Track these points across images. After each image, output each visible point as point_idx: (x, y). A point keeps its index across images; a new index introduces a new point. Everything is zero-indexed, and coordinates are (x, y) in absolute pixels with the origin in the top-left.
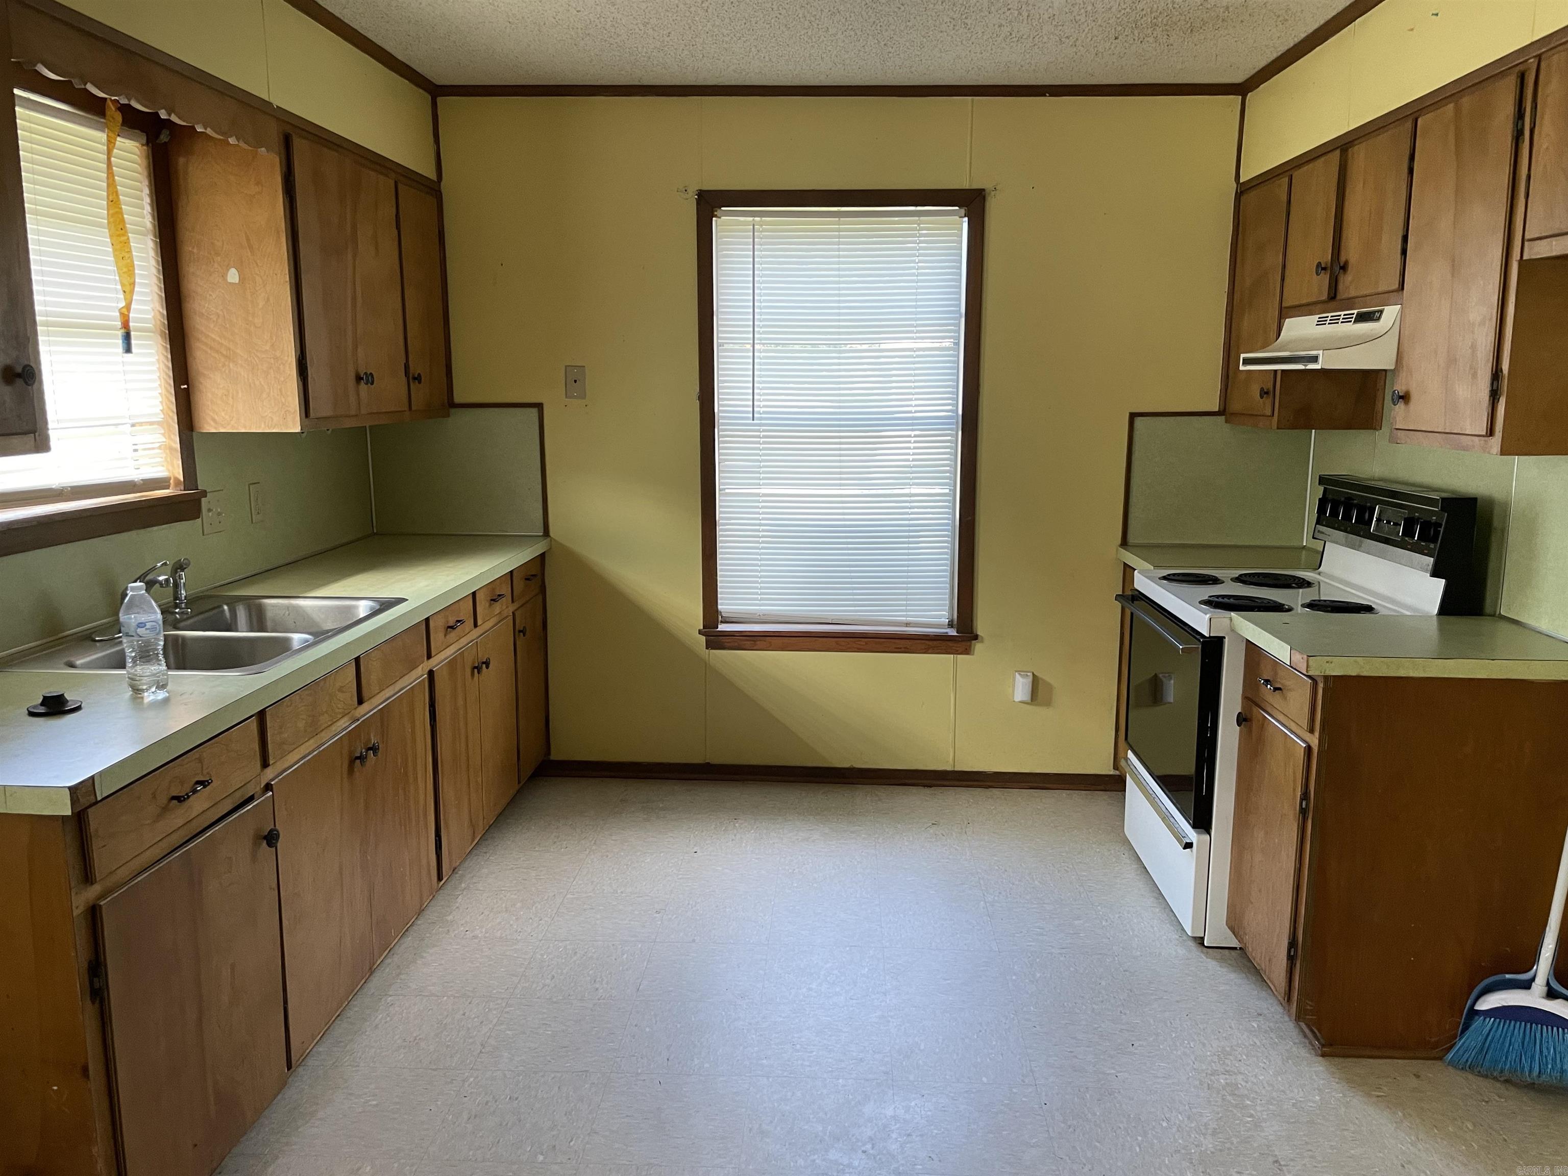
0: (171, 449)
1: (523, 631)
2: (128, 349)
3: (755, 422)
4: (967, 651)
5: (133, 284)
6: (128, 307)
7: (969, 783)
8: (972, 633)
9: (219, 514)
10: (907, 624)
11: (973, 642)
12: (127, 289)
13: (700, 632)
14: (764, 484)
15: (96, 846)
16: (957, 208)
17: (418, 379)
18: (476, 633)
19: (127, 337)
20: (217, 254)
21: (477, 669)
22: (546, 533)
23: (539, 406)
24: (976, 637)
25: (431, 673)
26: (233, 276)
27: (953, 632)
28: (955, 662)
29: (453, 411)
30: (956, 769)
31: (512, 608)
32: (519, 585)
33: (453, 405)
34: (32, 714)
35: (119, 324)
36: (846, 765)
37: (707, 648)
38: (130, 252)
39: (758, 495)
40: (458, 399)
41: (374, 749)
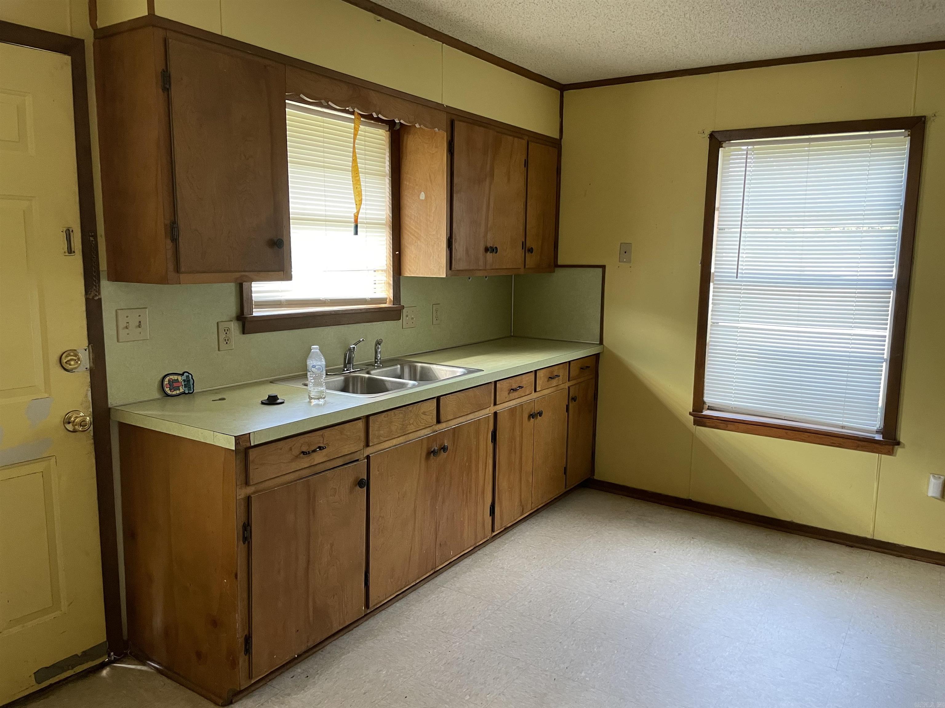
0: (389, 284)
1: (574, 399)
2: (356, 233)
3: (737, 279)
4: (891, 453)
5: (361, 200)
6: (358, 213)
7: (886, 551)
8: (895, 439)
9: (412, 319)
10: (843, 427)
11: (896, 447)
12: (358, 203)
13: (690, 414)
14: (742, 321)
15: (251, 467)
16: (904, 130)
17: (531, 250)
18: (534, 395)
19: (356, 227)
20: (417, 185)
21: (532, 416)
22: (601, 342)
23: (603, 267)
24: (898, 443)
25: (495, 414)
26: (422, 196)
27: (879, 437)
28: (880, 460)
29: (557, 269)
30: (875, 538)
31: (568, 384)
32: (575, 371)
33: (557, 266)
34: (263, 403)
35: (353, 220)
36: (788, 519)
37: (694, 424)
38: (360, 185)
39: (737, 328)
40: (560, 262)
41: (444, 449)
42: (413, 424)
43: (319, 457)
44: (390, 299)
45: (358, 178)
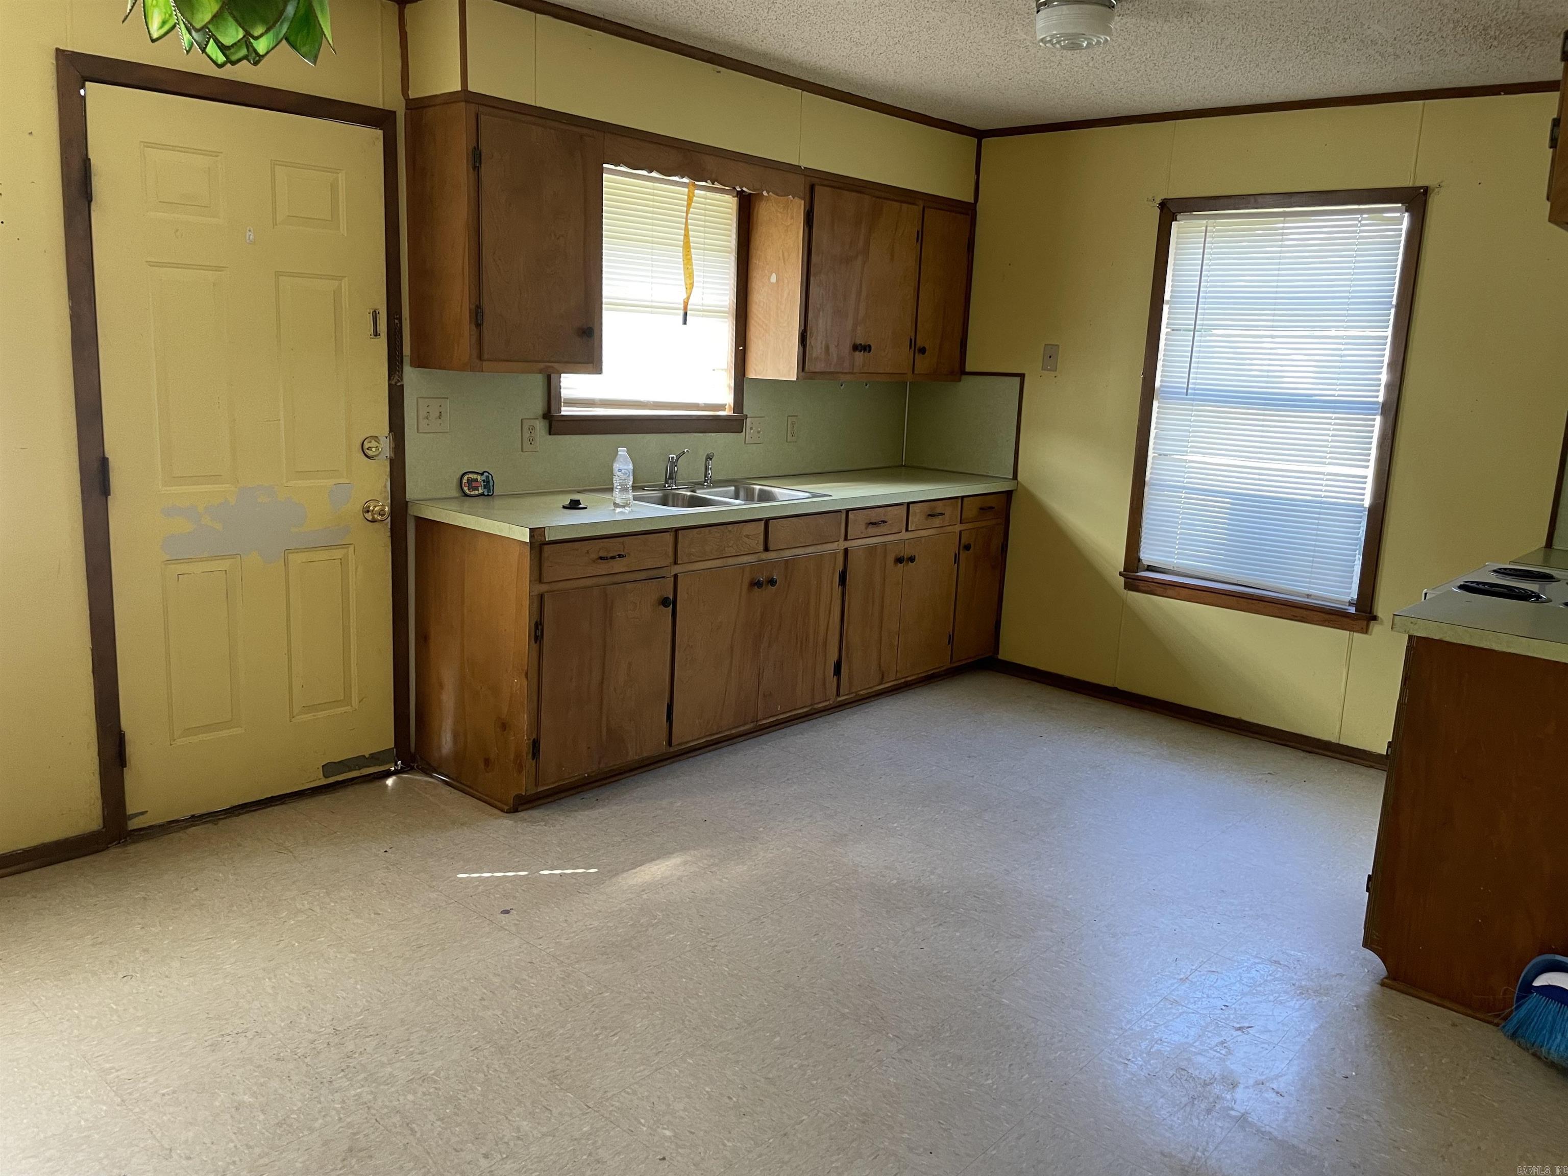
0: (730, 387)
1: (967, 547)
2: (685, 322)
3: (1188, 397)
4: (1365, 631)
5: (692, 284)
6: (688, 298)
7: (1353, 759)
8: (1371, 612)
9: (759, 432)
10: (1308, 596)
11: (1372, 622)
12: (688, 287)
13: (1121, 574)
14: (1191, 452)
15: (546, 565)
16: (1400, 205)
17: (923, 351)
18: (905, 535)
19: (686, 314)
20: (768, 264)
21: (899, 560)
22: (1015, 476)
23: (1022, 376)
24: (1375, 618)
25: (846, 551)
26: (774, 278)
27: (1352, 610)
28: (1351, 640)
29: (964, 377)
30: (1341, 743)
31: (958, 528)
32: (971, 510)
33: (963, 372)
34: (564, 507)
35: (682, 306)
36: (1236, 716)
37: (1125, 588)
38: (692, 265)
39: (1185, 461)
40: (968, 369)
41: (772, 582)
42: (732, 546)
43: (618, 566)
44: (730, 405)
45: (689, 257)
